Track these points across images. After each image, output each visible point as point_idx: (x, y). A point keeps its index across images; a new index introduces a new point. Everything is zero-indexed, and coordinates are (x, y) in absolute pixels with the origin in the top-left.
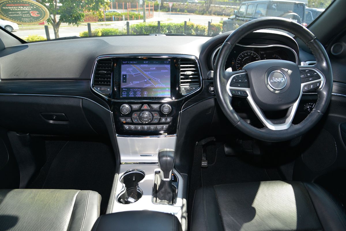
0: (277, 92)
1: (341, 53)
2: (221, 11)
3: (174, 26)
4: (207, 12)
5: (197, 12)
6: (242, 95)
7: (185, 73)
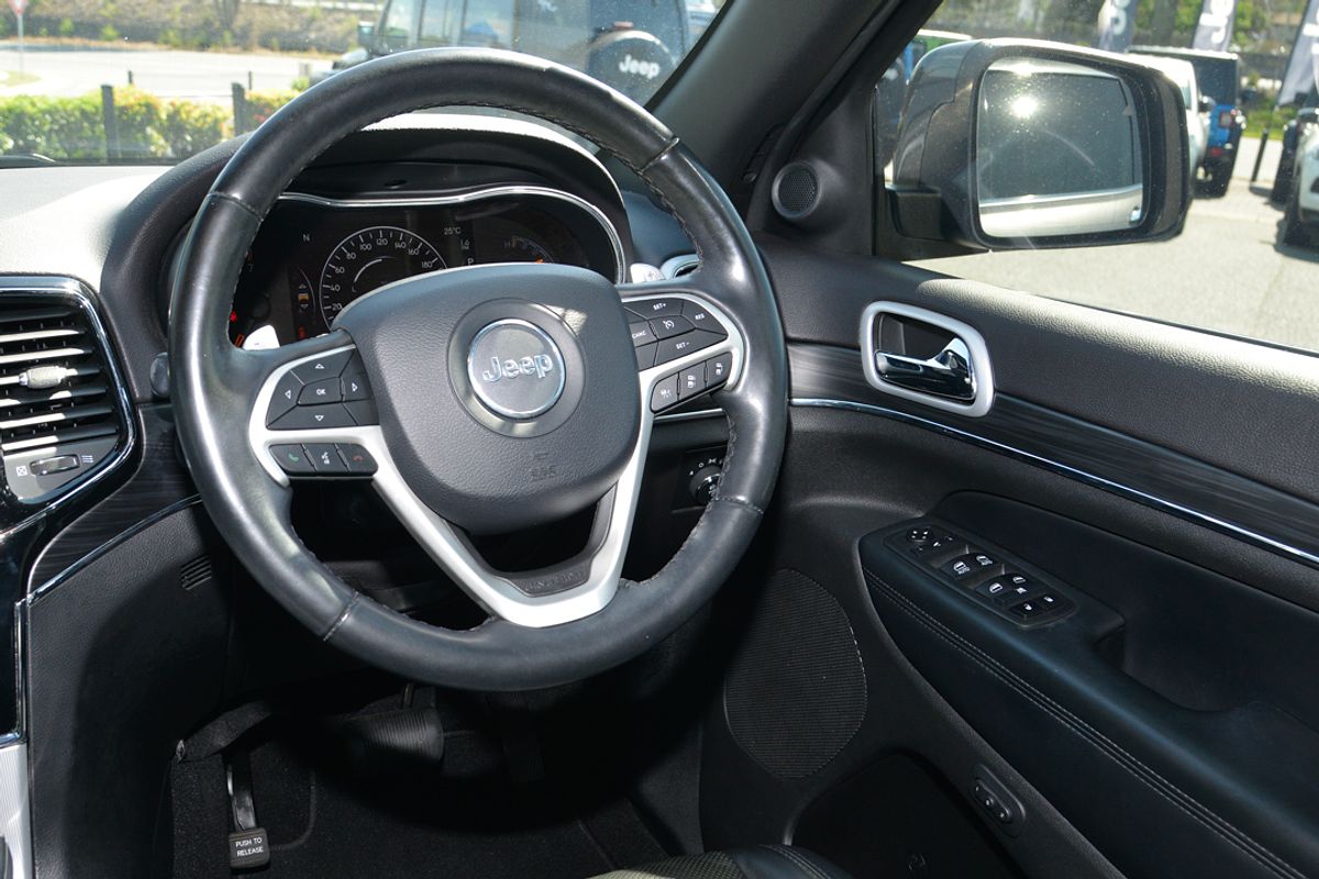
0: (522, 429)
1: (812, 215)
2: (297, 27)
3: (44, 112)
4: (227, 35)
5: (171, 34)
6: (342, 469)
7: (25, 378)
